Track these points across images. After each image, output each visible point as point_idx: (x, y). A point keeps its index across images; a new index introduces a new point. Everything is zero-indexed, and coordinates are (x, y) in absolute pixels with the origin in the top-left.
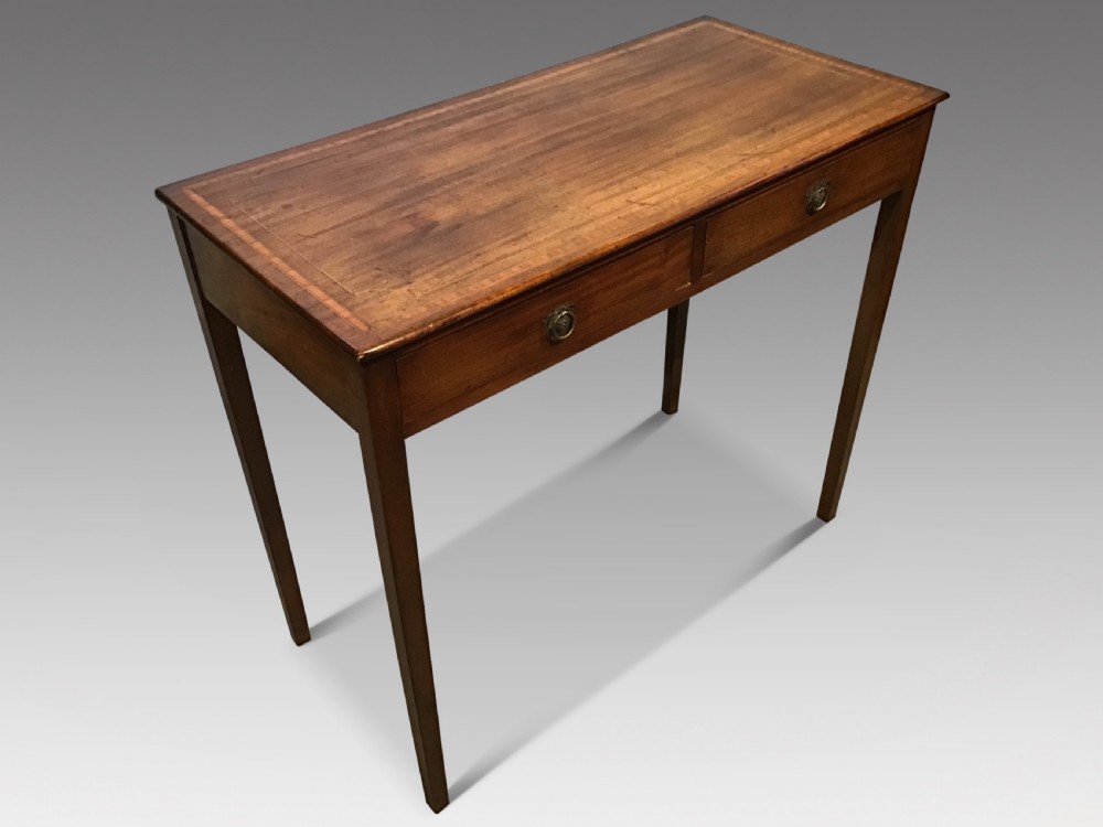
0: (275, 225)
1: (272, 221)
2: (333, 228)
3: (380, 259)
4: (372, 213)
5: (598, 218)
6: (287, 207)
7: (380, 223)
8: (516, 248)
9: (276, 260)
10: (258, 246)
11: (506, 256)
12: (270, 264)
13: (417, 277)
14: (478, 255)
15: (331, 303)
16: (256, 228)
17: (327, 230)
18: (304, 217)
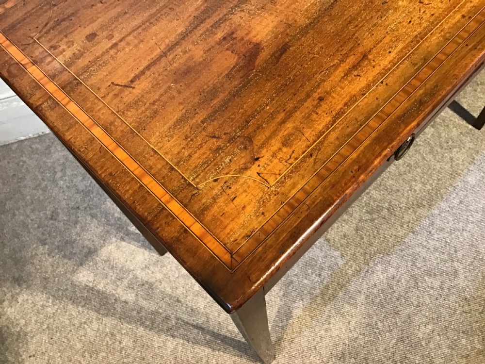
0: (86, 69)
1: (82, 63)
2: (148, 67)
3: (211, 117)
4: (184, 36)
5: (438, 19)
6: (92, 37)
7: (198, 53)
8: (362, 82)
9: (97, 132)
10: (73, 108)
11: (353, 99)
12: (92, 139)
13: (262, 147)
14: (321, 99)
15: (175, 207)
16: (65, 77)
17: (143, 73)
18: (112, 52)
